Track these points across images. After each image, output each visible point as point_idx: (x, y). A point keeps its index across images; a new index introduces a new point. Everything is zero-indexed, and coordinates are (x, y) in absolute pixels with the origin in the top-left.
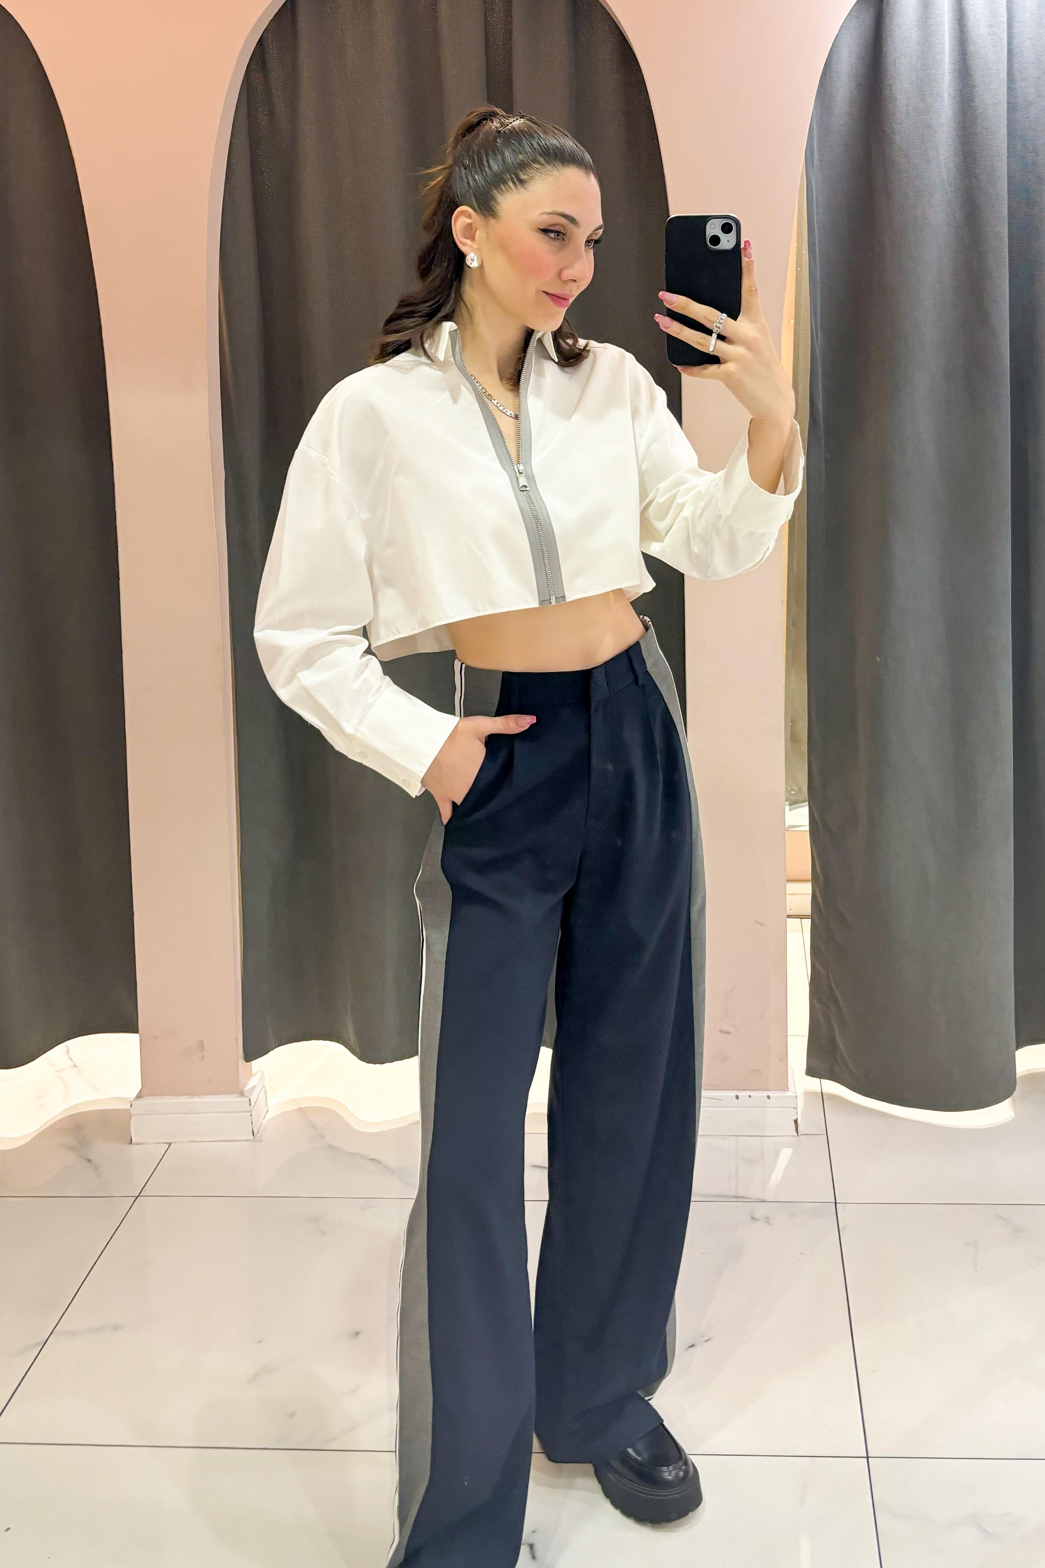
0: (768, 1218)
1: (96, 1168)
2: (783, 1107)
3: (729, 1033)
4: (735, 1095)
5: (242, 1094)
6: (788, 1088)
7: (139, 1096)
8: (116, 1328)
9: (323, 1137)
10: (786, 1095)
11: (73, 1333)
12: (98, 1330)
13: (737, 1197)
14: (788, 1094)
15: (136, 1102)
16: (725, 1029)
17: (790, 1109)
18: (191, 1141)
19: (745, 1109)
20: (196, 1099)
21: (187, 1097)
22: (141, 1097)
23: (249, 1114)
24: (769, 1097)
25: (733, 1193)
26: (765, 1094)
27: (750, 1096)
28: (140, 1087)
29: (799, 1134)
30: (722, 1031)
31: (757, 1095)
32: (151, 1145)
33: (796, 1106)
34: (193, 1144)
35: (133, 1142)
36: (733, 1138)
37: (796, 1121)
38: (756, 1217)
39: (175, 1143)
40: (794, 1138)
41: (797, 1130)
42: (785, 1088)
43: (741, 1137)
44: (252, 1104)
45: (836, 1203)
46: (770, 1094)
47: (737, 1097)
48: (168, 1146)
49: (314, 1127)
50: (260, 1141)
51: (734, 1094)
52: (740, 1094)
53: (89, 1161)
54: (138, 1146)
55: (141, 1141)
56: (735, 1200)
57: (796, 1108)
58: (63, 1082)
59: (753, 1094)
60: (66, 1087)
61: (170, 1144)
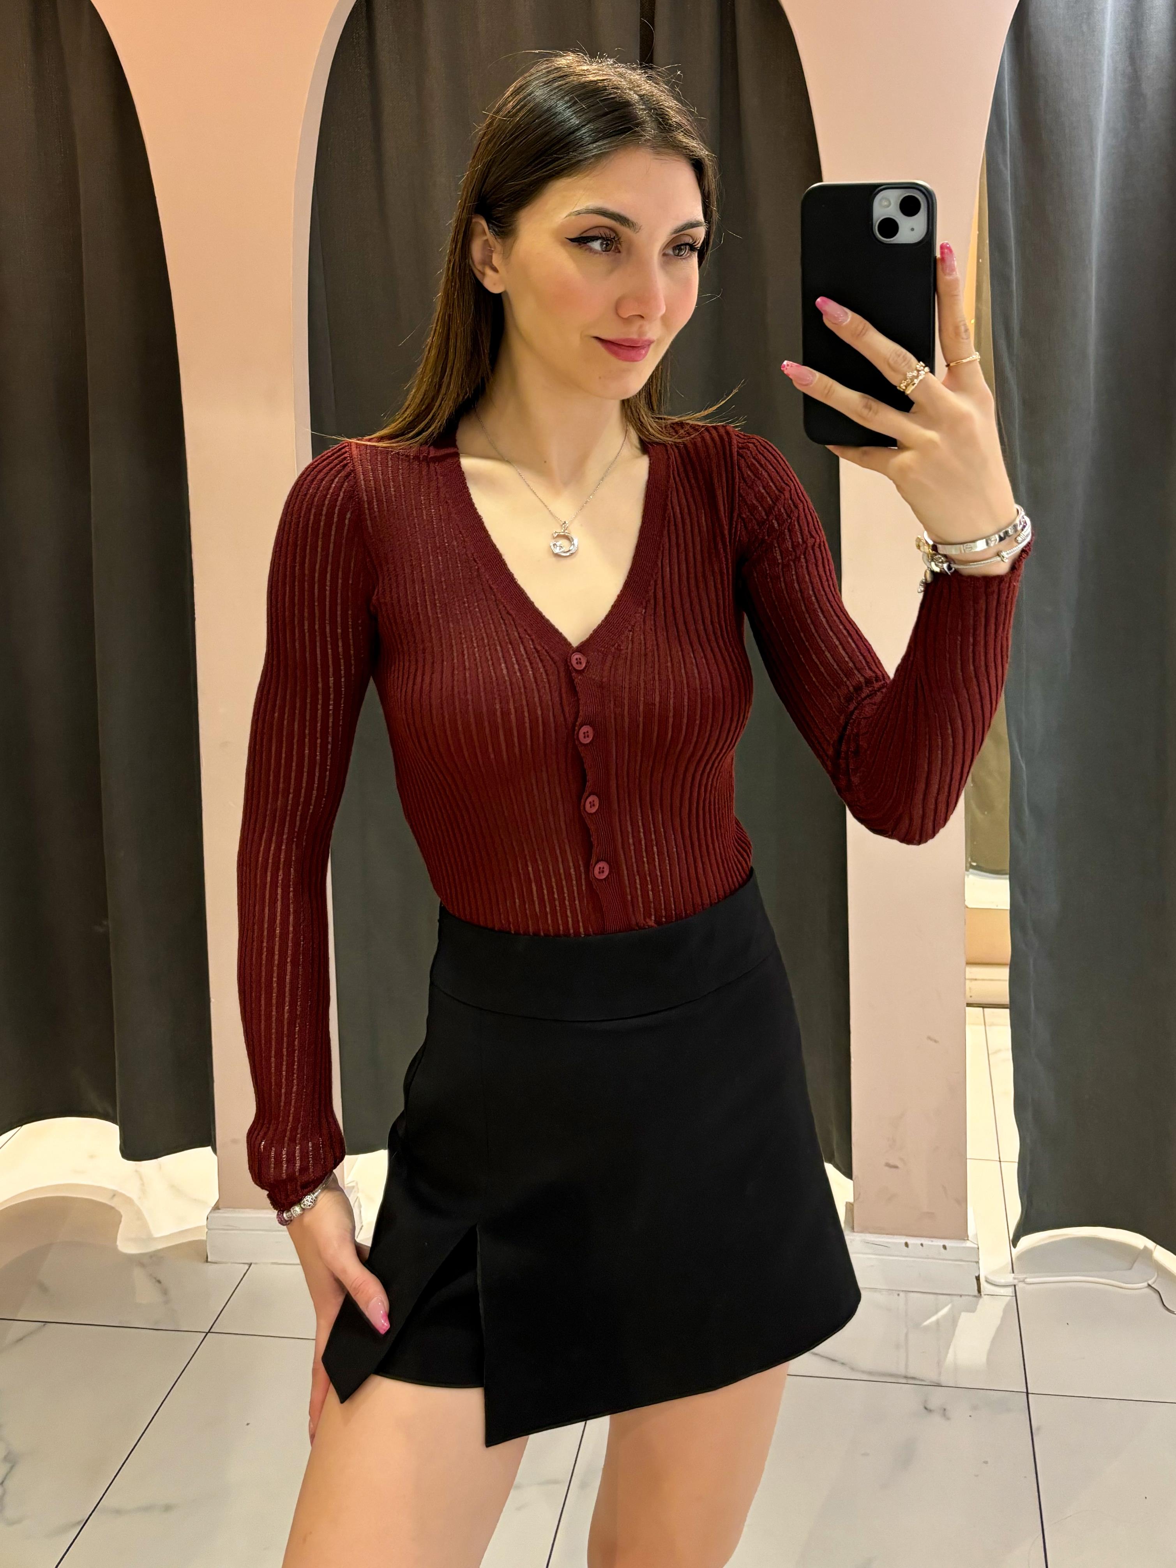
0: (944, 1410)
1: (165, 1292)
2: (961, 1260)
3: (896, 1167)
4: (904, 1241)
6: (968, 1236)
7: (216, 1208)
8: (168, 1508)
10: (964, 1245)
11: (117, 1511)
13: (907, 1378)
14: (968, 1244)
15: (214, 1213)
16: (892, 1162)
17: (970, 1263)
18: (273, 1263)
19: (915, 1259)
22: (219, 1209)
24: (945, 1247)
26: (941, 1243)
27: (922, 1245)
28: (217, 1197)
29: (982, 1293)
30: (888, 1165)
31: (930, 1243)
32: (229, 1264)
33: (977, 1260)
34: (275, 1266)
35: (209, 1260)
36: (902, 1294)
37: (977, 1278)
38: (928, 1407)
39: (256, 1264)
40: (975, 1299)
41: (977, 1289)
42: (964, 1237)
43: (912, 1294)
45: (1028, 1394)
46: (947, 1243)
47: (907, 1245)
48: (247, 1267)
51: (902, 1240)
52: (911, 1241)
53: (159, 1282)
54: (216, 1265)
55: (219, 1260)
56: (904, 1381)
57: (977, 1262)
58: (141, 1179)
59: (926, 1242)
60: (143, 1184)
61: (250, 1264)
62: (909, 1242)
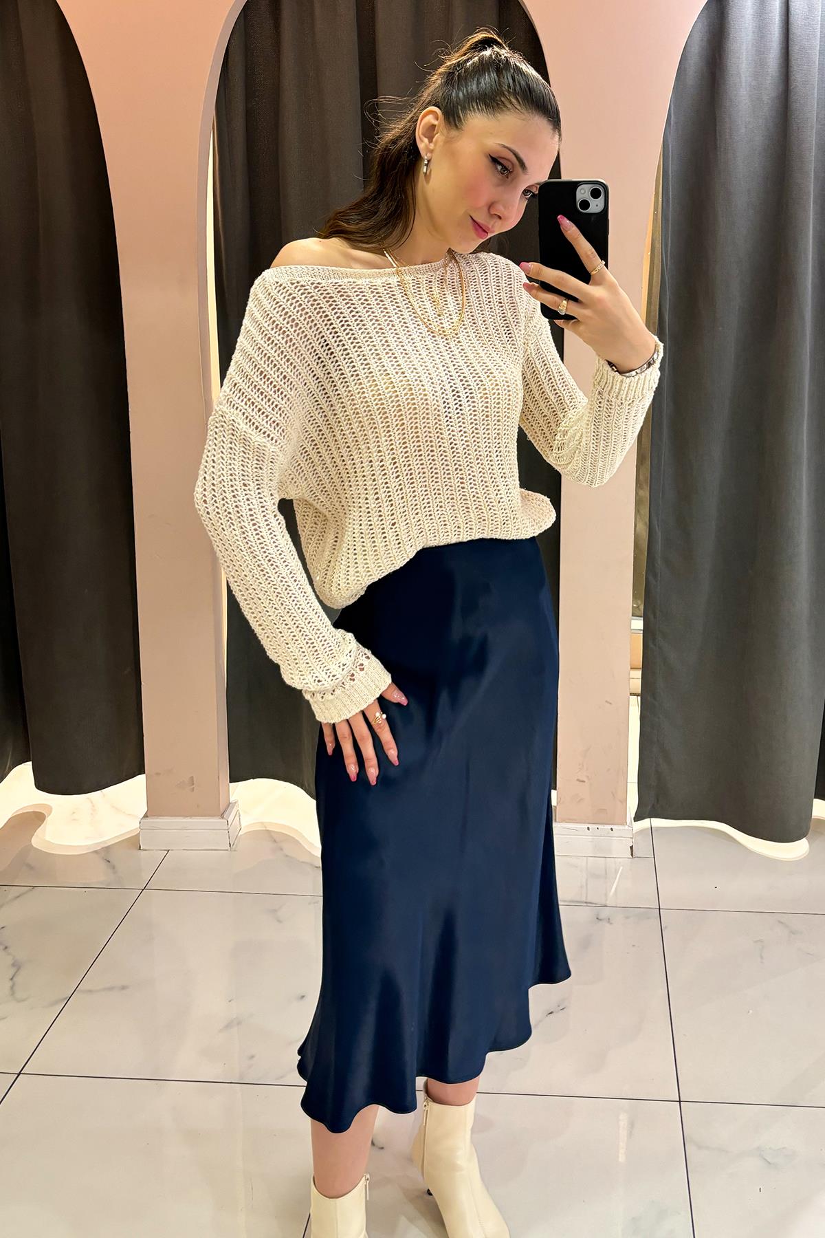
0: (609, 919)
1: (114, 867)
2: (623, 837)
3: (583, 781)
5: (222, 816)
6: (626, 823)
7: (146, 816)
8: (124, 988)
9: (282, 849)
10: (624, 828)
11: (90, 991)
12: (111, 989)
13: (586, 903)
14: (626, 827)
15: (144, 820)
16: (581, 779)
17: (627, 839)
18: (184, 850)
19: (595, 837)
20: (188, 820)
21: (181, 818)
23: (227, 831)
24: (612, 829)
25: (584, 899)
26: (610, 827)
27: (598, 828)
28: (146, 809)
29: (634, 856)
30: (578, 780)
31: (604, 827)
32: (155, 851)
33: (632, 837)
34: (185, 851)
35: (141, 848)
36: (585, 860)
37: (631, 847)
38: (599, 918)
39: (172, 851)
40: (630, 860)
41: (632, 855)
42: (624, 823)
43: (591, 858)
44: (230, 824)
45: (660, 909)
46: (614, 827)
47: (588, 829)
48: (166, 853)
49: (275, 841)
50: (235, 851)
51: (586, 826)
52: (590, 826)
53: (109, 861)
54: (146, 851)
55: (148, 848)
56: (585, 904)
58: (92, 803)
59: (600, 826)
60: (93, 806)
61: (168, 851)
62: (590, 827)
